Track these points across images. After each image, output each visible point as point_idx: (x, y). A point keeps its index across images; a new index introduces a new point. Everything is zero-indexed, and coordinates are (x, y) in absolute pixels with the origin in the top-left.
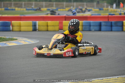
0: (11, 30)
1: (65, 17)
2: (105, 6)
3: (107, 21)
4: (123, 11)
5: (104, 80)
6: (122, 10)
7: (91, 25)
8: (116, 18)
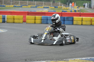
1: (28, 12)
2: (59, 5)
4: (73, 9)
6: (73, 8)
7: (48, 19)
8: (68, 14)
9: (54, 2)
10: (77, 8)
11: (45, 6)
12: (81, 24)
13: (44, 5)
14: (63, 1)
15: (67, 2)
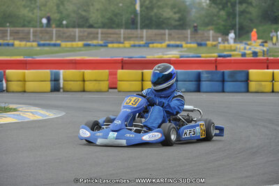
0: (5, 89)
2: (211, 39)
3: (214, 70)
4: (250, 49)
6: (248, 47)
7: (179, 79)
8: (235, 63)
9: (195, 29)
10: (260, 45)
11: (172, 43)
12: (271, 90)
13: (169, 40)
14: (221, 27)
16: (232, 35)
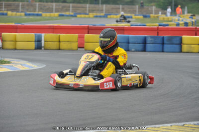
0: (1, 47)
1: (88, 27)
2: (154, 12)
3: (156, 35)
4: (182, 20)
5: (148, 130)
6: (181, 19)
7: (130, 42)
8: (171, 30)
9: (142, 5)
10: (190, 18)
14: (162, 4)
15: (170, 5)
16: (169, 10)
